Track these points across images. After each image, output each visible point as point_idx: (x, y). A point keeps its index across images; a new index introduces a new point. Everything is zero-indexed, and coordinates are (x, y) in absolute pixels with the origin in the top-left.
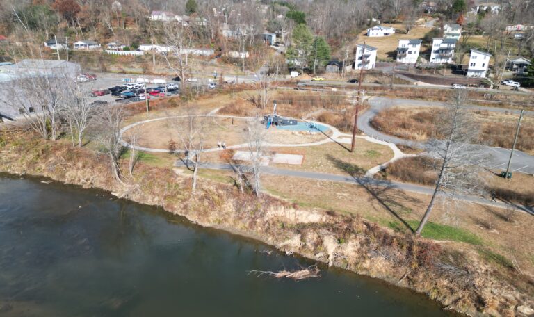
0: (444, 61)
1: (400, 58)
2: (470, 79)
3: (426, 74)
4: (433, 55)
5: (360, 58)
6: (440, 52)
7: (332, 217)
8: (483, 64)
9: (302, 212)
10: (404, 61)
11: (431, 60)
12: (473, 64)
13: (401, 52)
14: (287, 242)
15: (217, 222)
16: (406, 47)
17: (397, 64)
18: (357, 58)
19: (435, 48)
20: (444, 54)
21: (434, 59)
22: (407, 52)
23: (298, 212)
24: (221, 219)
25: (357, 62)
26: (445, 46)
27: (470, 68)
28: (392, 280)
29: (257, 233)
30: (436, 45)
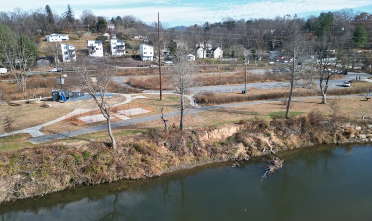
0: (121, 54)
1: (91, 54)
5: (66, 53)
6: (117, 48)
10: (94, 55)
13: (91, 49)
16: (94, 45)
18: (63, 53)
19: (113, 46)
20: (120, 49)
21: (115, 53)
22: (95, 49)
25: (64, 56)
26: (119, 44)
27: (144, 55)
30: (114, 44)
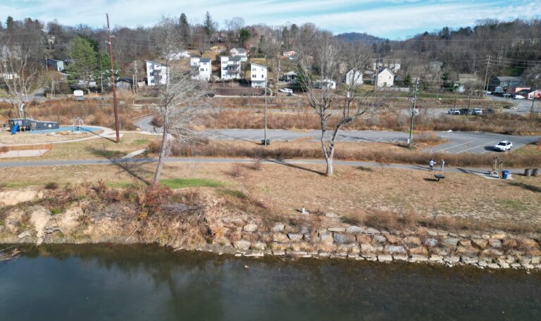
0: (234, 77)
1: (194, 76)
2: (255, 89)
4: (223, 72)
5: (152, 74)
6: (229, 69)
8: (263, 76)
10: (197, 78)
11: (222, 77)
12: (254, 76)
13: (194, 70)
16: (198, 65)
18: (148, 74)
19: (223, 65)
20: (232, 70)
21: (225, 75)
22: (200, 70)
25: (150, 78)
26: (231, 63)
27: (252, 79)
28: (119, 240)
30: (224, 62)
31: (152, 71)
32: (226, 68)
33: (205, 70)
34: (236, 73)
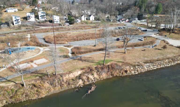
0: (44, 19)
2: (56, 24)
3: (42, 24)
4: (40, 18)
6: (42, 16)
7: (84, 70)
8: (58, 19)
9: (75, 73)
10: (30, 20)
11: (40, 19)
12: (55, 20)
13: (29, 17)
14: (79, 83)
15: (47, 93)
16: (30, 15)
17: (29, 22)
19: (39, 15)
22: (30, 17)
23: (73, 73)
24: (48, 91)
26: (43, 14)
27: (55, 21)
28: (109, 77)
29: (65, 87)
31: (15, 19)
32: (41, 16)
33: (33, 17)
34: (45, 18)
